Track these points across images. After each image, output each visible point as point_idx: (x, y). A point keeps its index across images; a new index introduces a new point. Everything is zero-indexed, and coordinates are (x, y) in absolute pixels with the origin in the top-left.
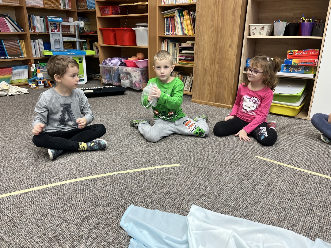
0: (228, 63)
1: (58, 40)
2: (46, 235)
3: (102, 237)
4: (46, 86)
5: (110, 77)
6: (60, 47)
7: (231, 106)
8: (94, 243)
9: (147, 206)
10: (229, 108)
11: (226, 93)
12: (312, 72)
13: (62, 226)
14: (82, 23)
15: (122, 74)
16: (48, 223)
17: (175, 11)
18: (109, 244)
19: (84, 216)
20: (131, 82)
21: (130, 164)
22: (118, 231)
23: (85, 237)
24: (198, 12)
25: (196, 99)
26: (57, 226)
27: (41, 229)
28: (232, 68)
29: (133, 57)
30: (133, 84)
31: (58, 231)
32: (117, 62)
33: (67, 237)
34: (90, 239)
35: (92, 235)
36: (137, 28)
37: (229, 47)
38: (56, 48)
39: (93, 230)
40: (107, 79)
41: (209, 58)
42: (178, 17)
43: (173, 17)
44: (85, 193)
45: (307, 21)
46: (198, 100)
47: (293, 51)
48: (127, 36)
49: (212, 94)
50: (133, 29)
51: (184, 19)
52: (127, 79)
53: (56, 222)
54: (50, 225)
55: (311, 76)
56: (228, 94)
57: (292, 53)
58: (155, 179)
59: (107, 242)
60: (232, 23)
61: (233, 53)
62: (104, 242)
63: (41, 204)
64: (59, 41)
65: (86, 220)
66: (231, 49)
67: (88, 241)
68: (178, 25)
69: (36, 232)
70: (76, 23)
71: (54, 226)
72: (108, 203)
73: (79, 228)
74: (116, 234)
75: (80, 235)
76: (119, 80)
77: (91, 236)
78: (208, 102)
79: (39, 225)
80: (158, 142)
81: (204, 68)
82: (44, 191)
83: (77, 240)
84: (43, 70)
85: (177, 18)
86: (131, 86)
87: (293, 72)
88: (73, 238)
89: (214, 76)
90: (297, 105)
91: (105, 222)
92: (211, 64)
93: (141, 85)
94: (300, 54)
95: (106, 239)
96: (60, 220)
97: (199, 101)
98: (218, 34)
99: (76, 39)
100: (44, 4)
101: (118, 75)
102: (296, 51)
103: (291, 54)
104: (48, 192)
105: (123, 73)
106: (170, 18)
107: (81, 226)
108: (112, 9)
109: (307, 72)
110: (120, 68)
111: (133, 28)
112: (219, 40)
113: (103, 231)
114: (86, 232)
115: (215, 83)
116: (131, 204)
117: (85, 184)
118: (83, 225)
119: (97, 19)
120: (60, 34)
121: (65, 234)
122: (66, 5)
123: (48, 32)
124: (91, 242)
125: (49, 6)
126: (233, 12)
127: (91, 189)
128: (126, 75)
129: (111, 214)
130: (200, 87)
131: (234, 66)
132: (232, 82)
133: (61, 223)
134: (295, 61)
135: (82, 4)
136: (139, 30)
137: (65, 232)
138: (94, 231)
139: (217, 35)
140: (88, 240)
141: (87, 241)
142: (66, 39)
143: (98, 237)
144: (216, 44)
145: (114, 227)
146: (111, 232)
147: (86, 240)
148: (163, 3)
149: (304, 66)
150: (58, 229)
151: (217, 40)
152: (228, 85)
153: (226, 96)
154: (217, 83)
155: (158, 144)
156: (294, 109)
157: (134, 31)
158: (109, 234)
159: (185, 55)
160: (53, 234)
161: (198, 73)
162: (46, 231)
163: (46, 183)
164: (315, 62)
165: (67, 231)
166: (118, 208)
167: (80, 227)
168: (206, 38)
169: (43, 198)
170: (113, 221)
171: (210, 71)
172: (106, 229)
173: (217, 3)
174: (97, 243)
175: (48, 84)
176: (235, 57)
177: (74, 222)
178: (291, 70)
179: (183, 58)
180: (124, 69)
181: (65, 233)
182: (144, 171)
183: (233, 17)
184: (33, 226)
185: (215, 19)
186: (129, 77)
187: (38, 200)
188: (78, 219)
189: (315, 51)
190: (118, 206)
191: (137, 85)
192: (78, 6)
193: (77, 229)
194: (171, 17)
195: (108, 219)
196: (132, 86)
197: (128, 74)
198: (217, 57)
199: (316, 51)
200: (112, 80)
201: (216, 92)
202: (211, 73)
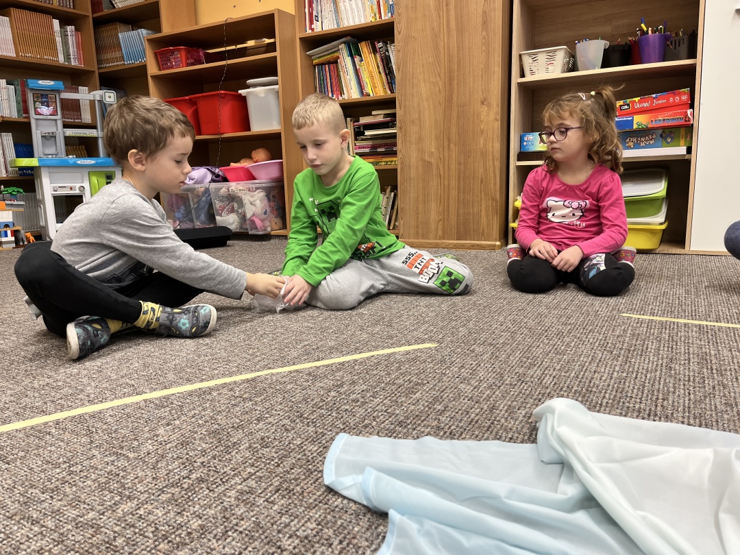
0: (482, 141)
1: (53, 133)
2: (65, 543)
3: (275, 527)
4: (21, 244)
5: (188, 212)
6: (56, 150)
7: (498, 243)
8: (253, 545)
9: (391, 434)
10: (493, 248)
11: (483, 213)
12: (682, 142)
13: (119, 511)
14: (112, 95)
15: (217, 202)
16: (65, 508)
17: (340, 47)
18: (310, 541)
19: (193, 476)
20: (243, 217)
21: (295, 354)
22: (326, 504)
23: (215, 532)
24: (399, 33)
25: (409, 238)
26: (103, 514)
27: (43, 526)
28: (493, 152)
29: (242, 161)
30: (248, 222)
31: (108, 527)
32: (204, 177)
33: (146, 539)
34: (235, 535)
35: (237, 525)
36: (251, 90)
37: (479, 103)
38: (47, 152)
39: (237, 509)
40: (179, 219)
41: (433, 136)
42: (348, 60)
43: (335, 62)
44: (177, 422)
45: (652, 30)
46: (414, 240)
47: (628, 101)
48: (225, 111)
49: (448, 219)
50: (241, 94)
51: (362, 60)
52: (232, 211)
53: (97, 503)
54: (74, 512)
55: (681, 151)
56: (487, 216)
57: (628, 105)
58: (384, 374)
59: (298, 537)
60: (484, 48)
61: (492, 116)
62: (290, 537)
63: (36, 463)
64: (55, 137)
65: (203, 485)
66: (485, 109)
67: (229, 543)
68: (348, 77)
69: (26, 538)
70: (97, 94)
71: (91, 515)
72: (262, 439)
73: (184, 510)
74: (322, 511)
75: (194, 527)
76: (211, 217)
77: (236, 528)
78: (439, 241)
79: (35, 516)
80: (352, 308)
81: (424, 161)
82: (40, 431)
83: (186, 544)
84: (14, 203)
85: (346, 61)
86: (241, 228)
87: (637, 146)
88: (169, 542)
89: (449, 176)
90: (658, 220)
91: (271, 485)
92: (441, 150)
93: (268, 223)
94: (646, 105)
95: (294, 529)
96: (109, 497)
97: (417, 241)
99: (97, 131)
100: (17, 52)
101: (207, 207)
102: (637, 99)
103: (626, 107)
104: (53, 430)
105: (222, 198)
106: (327, 66)
107: (190, 503)
108: (186, 55)
109: (668, 143)
110: (214, 185)
111: (240, 92)
112: (455, 91)
113: (274, 508)
114: (212, 519)
115: (454, 193)
116: (337, 433)
117: (172, 403)
118: (196, 499)
119: (150, 82)
120: (56, 120)
121: (136, 533)
122: (72, 57)
123: (28, 118)
124: (239, 545)
125: (30, 56)
126: (485, 23)
127: (197, 412)
128: (227, 203)
129: (285, 463)
130: (417, 208)
131: (496, 146)
132: (495, 184)
133: (114, 504)
134: (639, 121)
135: (109, 56)
136: (256, 95)
137: (133, 526)
138: (242, 511)
139: (451, 79)
140: (228, 540)
141: (225, 543)
142: (70, 132)
143: (261, 528)
144: (449, 100)
145: (305, 494)
146: (303, 508)
147: (219, 539)
148: (309, 31)
149: (661, 131)
150: (108, 521)
151: (451, 90)
152: (485, 194)
153: (484, 220)
154: (459, 193)
155: (354, 312)
156: (652, 232)
157: (243, 100)
158: (298, 516)
159: (370, 143)
160: (90, 538)
161: (410, 173)
162: (62, 531)
163: (44, 412)
164: (686, 115)
165: (140, 523)
166: (300, 446)
167: (186, 506)
168: (424, 89)
169: (38, 447)
170: (296, 479)
171: (438, 167)
172: (282, 502)
173: (444, 5)
174: (265, 544)
175: (25, 239)
176: (497, 125)
177: (163, 495)
178: (631, 144)
179: (367, 150)
180: (223, 188)
181: (137, 530)
182: (343, 364)
183: (484, 33)
184: (13, 522)
185: (442, 44)
186: (236, 205)
187: (22, 454)
188: (173, 486)
189: (680, 95)
190: (299, 443)
191: (258, 223)
192: (99, 62)
193: (179, 513)
194: (329, 63)
195: (276, 476)
196: (244, 227)
197: (232, 198)
198: (454, 130)
199: (684, 93)
200: (192, 221)
201: (458, 215)
202: (441, 169)
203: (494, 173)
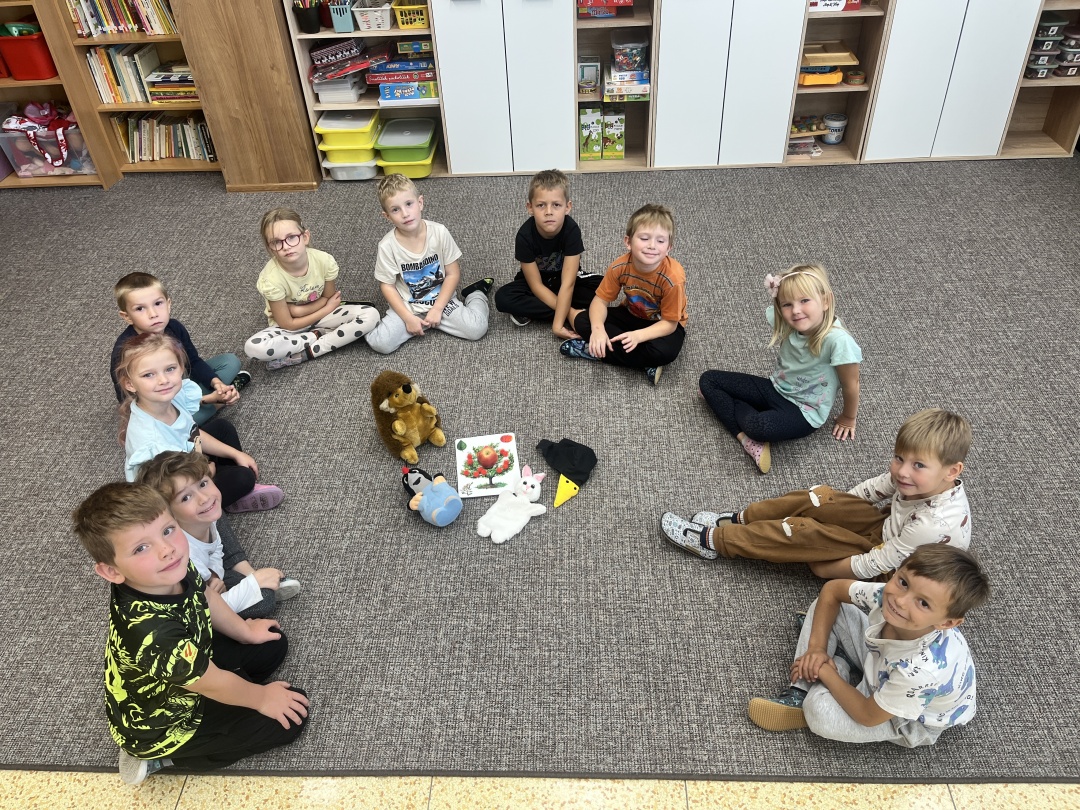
0: (280, 101)
7: (315, 183)
10: (312, 187)
11: (297, 160)
12: (434, 96)
25: (235, 184)
28: (293, 111)
37: (269, 69)
41: (234, 96)
46: (241, 185)
49: (267, 166)
55: (433, 102)
56: (301, 162)
60: (261, 20)
61: (283, 80)
66: (275, 74)
78: (265, 185)
81: (231, 117)
89: (258, 130)
92: (244, 108)
97: (245, 186)
98: (237, 42)
112: (244, 57)
115: (267, 145)
139: (237, 45)
144: (240, 63)
151: (240, 55)
152: (295, 145)
153: (298, 166)
154: (271, 144)
168: (214, 54)
171: (246, 122)
176: (290, 88)
178: (399, 95)
185: (220, 13)
198: (252, 91)
201: (275, 163)
202: (249, 123)
203: (298, 127)
